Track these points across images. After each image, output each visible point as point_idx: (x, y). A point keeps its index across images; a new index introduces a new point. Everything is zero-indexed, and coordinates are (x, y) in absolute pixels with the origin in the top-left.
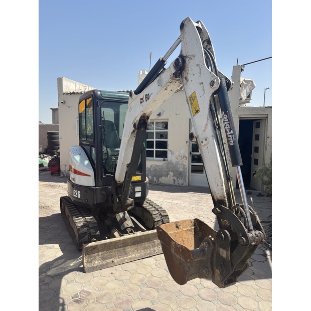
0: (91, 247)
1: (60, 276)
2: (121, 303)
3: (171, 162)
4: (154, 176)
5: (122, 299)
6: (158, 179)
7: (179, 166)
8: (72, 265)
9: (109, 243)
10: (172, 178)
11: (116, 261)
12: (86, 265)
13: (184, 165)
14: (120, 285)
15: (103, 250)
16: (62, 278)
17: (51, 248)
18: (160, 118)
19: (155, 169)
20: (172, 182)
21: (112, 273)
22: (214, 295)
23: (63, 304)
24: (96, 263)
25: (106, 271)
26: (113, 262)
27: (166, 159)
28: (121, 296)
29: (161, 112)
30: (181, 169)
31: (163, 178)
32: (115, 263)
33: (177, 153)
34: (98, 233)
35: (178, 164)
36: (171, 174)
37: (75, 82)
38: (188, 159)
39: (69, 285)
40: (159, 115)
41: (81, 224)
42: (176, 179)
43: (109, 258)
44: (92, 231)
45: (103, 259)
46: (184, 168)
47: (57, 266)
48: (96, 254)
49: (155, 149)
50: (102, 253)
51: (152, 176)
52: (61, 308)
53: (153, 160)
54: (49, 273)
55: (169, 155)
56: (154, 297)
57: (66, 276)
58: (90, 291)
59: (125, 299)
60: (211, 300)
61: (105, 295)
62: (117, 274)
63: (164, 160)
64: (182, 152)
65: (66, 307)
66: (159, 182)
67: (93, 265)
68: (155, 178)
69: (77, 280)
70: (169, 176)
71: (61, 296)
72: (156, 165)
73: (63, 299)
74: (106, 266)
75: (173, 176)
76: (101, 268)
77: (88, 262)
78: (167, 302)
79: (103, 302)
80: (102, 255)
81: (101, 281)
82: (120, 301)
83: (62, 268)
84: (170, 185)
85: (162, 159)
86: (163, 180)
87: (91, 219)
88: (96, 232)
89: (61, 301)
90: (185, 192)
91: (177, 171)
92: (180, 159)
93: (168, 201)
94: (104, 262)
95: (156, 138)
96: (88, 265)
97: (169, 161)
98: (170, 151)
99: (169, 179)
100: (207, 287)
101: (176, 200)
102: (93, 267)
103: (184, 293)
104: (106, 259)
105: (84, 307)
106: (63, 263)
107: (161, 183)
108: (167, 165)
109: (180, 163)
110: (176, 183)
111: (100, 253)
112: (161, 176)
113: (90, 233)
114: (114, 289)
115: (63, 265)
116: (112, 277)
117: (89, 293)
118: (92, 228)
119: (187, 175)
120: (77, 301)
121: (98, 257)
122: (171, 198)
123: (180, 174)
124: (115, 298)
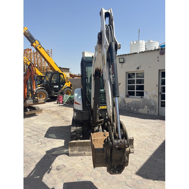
0: (73, 143)
1: (57, 155)
2: (78, 175)
3: (146, 99)
4: (135, 108)
5: (80, 173)
6: (137, 110)
7: (151, 102)
8: (65, 151)
9: (83, 142)
10: (147, 110)
11: (86, 153)
12: (70, 152)
13: (155, 101)
14: (83, 166)
15: (79, 146)
16: (57, 157)
17: (60, 141)
18: (139, 70)
19: (136, 104)
20: (147, 113)
21: (82, 159)
22: (135, 184)
23: (51, 169)
24: (75, 152)
25: (79, 158)
26: (84, 153)
27: (143, 97)
28: (80, 172)
29: (139, 66)
30: (153, 104)
31: (141, 109)
32: (86, 154)
33: (150, 93)
34: (81, 136)
35: (150, 100)
36: (146, 107)
37: (91, 53)
38: (158, 97)
39: (58, 161)
40: (138, 68)
41: (73, 131)
42: (149, 110)
43: (83, 151)
44: (78, 135)
45: (79, 151)
46: (155, 103)
47: (58, 150)
48: (76, 147)
49: (135, 91)
50: (79, 147)
51: (133, 108)
52: (49, 170)
53: (134, 98)
54: (53, 153)
55: (145, 94)
56: (97, 177)
57: (60, 156)
58: (66, 165)
59: (81, 173)
60: (131, 187)
61: (72, 169)
62: (84, 160)
63: (142, 98)
64: (153, 92)
65: (51, 171)
66: (138, 112)
67: (73, 153)
68: (135, 109)
69: (63, 159)
70: (144, 108)
71: (52, 165)
72: (136, 101)
73: (52, 167)
74: (81, 155)
75: (148, 108)
76: (77, 155)
77: (71, 151)
78: (103, 181)
79: (69, 173)
80: (79, 148)
81: (74, 162)
82: (78, 174)
83: (60, 152)
84: (145, 114)
85: (140, 97)
86: (141, 111)
87: (80, 128)
88: (80, 136)
89: (51, 167)
90: (154, 120)
91: (150, 105)
92: (152, 97)
93: (138, 124)
94: (80, 153)
95: (136, 84)
96: (71, 152)
97: (145, 99)
98: (145, 91)
99: (144, 110)
100: (134, 179)
101: (144, 124)
102: (73, 154)
103: (117, 179)
104: (81, 151)
105: (59, 173)
106: (62, 149)
107: (139, 113)
108: (143, 101)
109: (152, 100)
110: (150, 113)
111: (78, 147)
112: (139, 108)
113: (77, 136)
114: (79, 167)
115: (61, 151)
116: (81, 161)
117: (65, 166)
118: (78, 133)
119: (157, 108)
120: (58, 169)
121: (76, 149)
122: (141, 123)
123: (152, 108)
124: (76, 172)
